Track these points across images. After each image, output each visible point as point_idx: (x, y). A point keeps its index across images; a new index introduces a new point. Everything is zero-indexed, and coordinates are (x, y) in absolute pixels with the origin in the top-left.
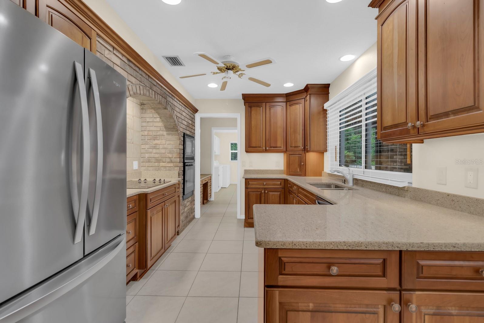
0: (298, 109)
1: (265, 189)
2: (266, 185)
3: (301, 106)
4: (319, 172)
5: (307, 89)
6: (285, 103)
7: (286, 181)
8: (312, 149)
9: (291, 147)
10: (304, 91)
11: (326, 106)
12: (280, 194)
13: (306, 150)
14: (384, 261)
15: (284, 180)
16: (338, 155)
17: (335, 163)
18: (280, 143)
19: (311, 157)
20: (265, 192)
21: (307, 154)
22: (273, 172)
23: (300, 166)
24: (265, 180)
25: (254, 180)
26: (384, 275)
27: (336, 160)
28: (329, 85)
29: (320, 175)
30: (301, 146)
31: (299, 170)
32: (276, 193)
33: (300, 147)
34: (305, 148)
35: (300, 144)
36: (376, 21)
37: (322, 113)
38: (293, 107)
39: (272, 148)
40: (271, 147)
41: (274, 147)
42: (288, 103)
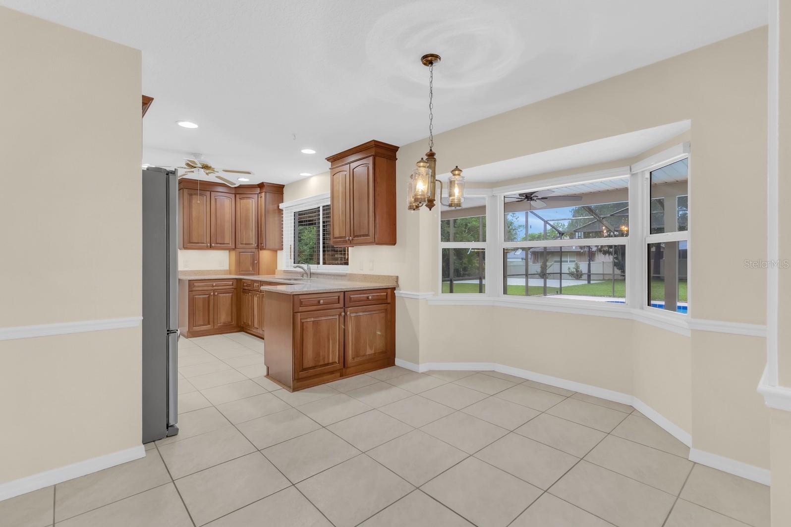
0: (251, 204)
1: (214, 291)
2: (216, 286)
3: (254, 202)
4: (272, 271)
5: (261, 186)
6: (234, 195)
7: (239, 281)
8: (267, 247)
9: (241, 244)
10: (257, 186)
11: (281, 206)
12: (232, 296)
13: (260, 247)
14: (339, 297)
15: (236, 280)
16: (293, 254)
17: (290, 260)
18: (228, 239)
19: (265, 255)
20: (214, 294)
21: (261, 252)
22: (215, 272)
23: (253, 264)
24: (214, 281)
25: (200, 281)
26: (339, 303)
27: (291, 258)
28: (284, 186)
29: (274, 273)
30: (254, 243)
31: (251, 269)
32: (227, 294)
33: (252, 244)
34: (258, 246)
35: (253, 241)
36: (330, 170)
37: (277, 211)
38: (244, 201)
39: (219, 245)
40: (217, 243)
41: (220, 244)
42: (238, 196)
